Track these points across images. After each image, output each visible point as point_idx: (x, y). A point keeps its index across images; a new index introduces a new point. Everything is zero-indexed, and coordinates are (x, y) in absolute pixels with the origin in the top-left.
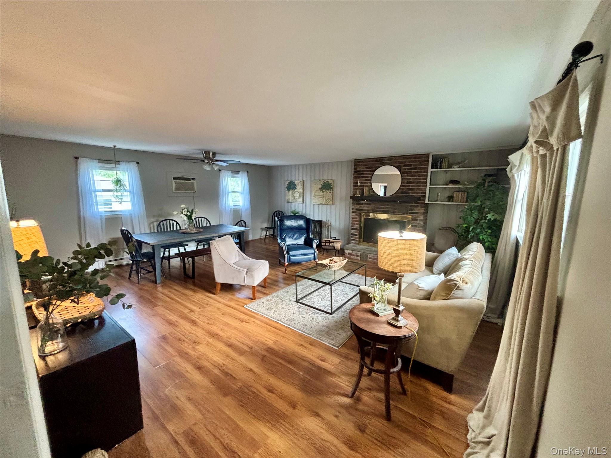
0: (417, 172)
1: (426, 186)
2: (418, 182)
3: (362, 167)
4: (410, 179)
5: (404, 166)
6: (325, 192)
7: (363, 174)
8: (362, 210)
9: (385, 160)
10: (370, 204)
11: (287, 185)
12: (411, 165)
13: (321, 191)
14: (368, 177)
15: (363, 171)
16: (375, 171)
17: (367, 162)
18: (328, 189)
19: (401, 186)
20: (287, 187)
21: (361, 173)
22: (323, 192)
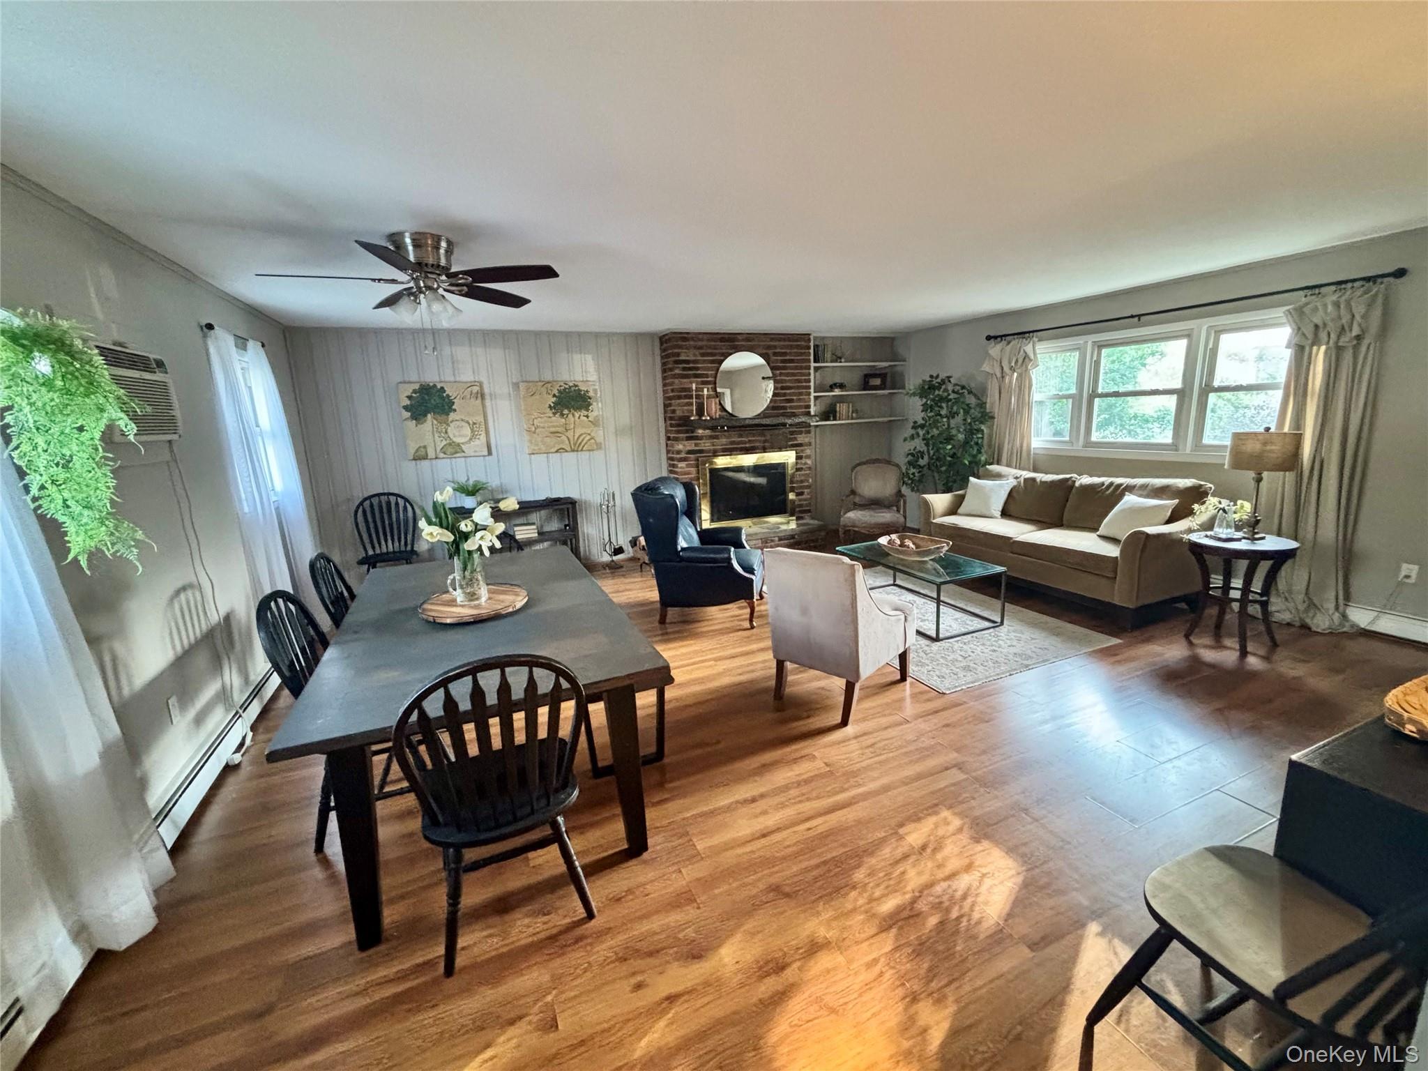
0: (796, 368)
1: (809, 394)
2: (798, 388)
3: (692, 351)
4: (785, 381)
5: (775, 354)
6: (570, 416)
7: (697, 369)
8: (701, 451)
9: (738, 340)
10: (716, 437)
11: (409, 397)
12: (785, 354)
13: (554, 414)
14: (707, 376)
15: (695, 362)
16: (721, 362)
17: (702, 340)
18: (579, 408)
19: (775, 395)
20: (406, 408)
21: (691, 365)
22: (562, 415)
